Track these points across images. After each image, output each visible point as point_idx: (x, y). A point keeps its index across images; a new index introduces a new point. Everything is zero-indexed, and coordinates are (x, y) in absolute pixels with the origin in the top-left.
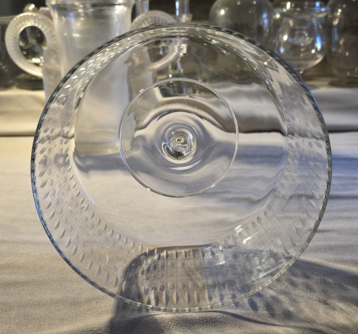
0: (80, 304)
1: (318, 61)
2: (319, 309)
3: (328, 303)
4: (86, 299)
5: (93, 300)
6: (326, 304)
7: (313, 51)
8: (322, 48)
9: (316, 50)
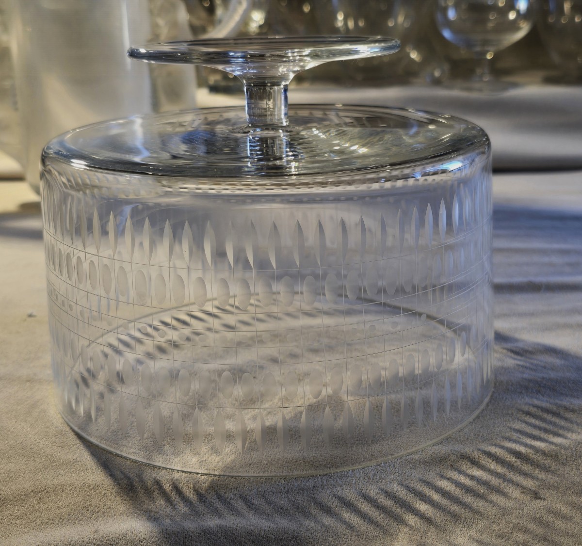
0: (4, 503)
1: (520, 35)
2: (523, 510)
3: (542, 496)
4: (17, 493)
5: (32, 494)
6: (537, 499)
7: (512, 16)
8: (530, 9)
9: (518, 12)
